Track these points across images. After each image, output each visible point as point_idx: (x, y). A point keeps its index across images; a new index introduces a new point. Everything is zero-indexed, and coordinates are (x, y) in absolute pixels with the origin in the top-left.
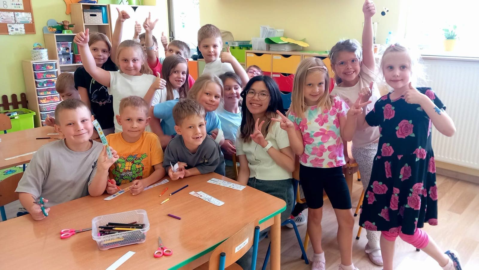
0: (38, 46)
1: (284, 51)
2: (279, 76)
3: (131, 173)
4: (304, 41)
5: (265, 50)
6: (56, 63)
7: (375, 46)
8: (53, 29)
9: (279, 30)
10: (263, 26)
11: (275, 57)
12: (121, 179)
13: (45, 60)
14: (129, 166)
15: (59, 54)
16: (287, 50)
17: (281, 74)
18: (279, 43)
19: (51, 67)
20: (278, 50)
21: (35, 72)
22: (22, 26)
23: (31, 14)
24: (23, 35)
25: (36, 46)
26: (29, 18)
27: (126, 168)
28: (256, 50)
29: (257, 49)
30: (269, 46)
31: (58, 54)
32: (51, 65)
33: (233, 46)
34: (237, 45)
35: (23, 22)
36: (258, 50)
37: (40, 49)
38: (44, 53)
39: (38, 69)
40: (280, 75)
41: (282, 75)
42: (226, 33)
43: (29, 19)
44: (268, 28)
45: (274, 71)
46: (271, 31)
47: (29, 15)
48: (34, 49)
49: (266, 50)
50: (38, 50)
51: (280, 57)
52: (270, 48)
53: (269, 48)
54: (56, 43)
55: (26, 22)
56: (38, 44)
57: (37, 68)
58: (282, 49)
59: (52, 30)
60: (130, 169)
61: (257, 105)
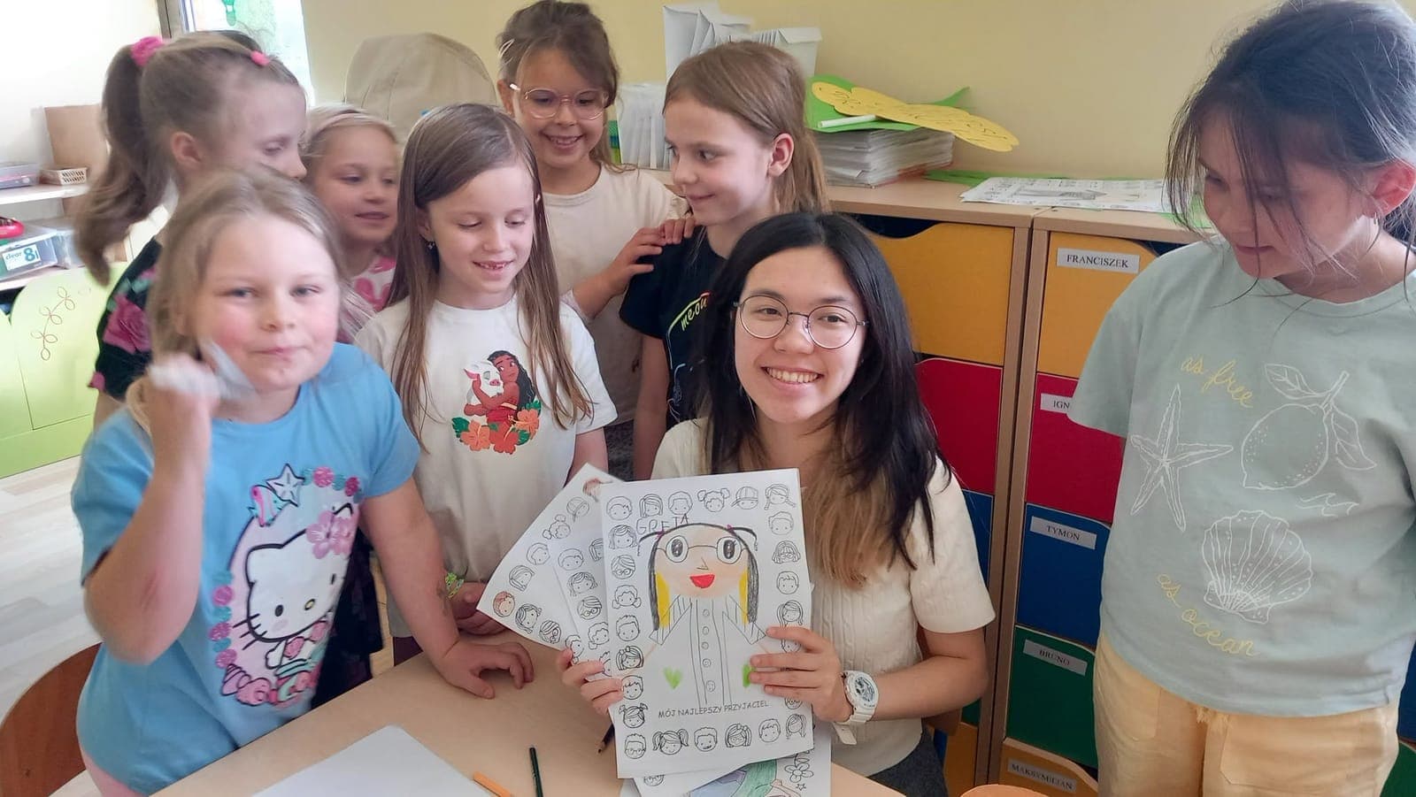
10: (682, 9)
61: (801, 379)
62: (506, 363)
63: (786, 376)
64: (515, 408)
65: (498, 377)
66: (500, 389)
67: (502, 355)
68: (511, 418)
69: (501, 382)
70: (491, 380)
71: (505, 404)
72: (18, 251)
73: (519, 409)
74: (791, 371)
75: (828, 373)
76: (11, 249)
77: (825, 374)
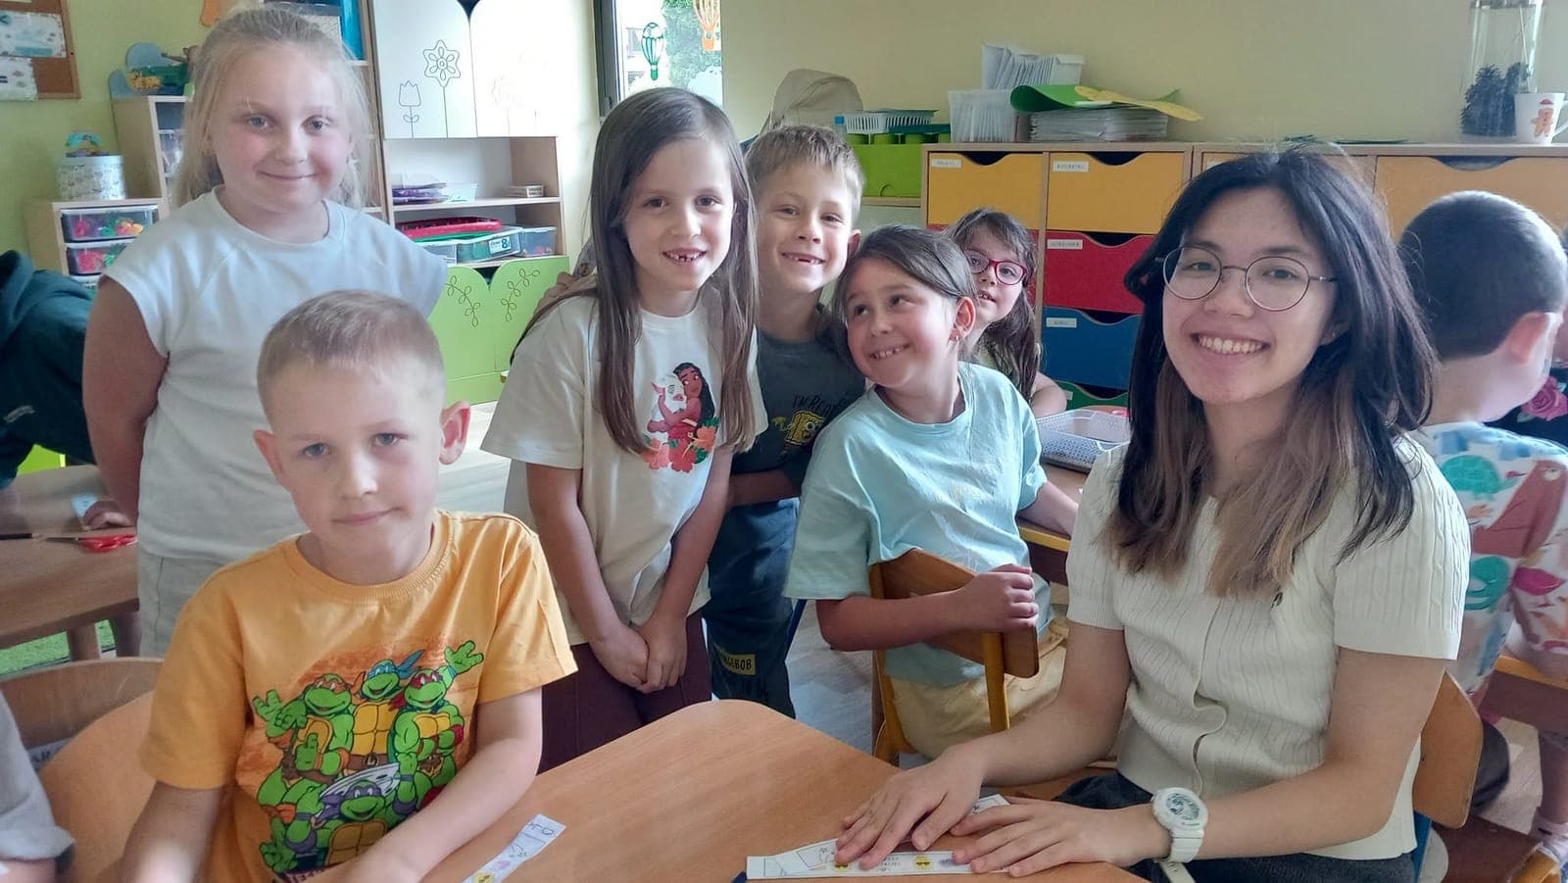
0: (87, 144)
1: (1097, 139)
2: (1077, 244)
3: (391, 770)
4: (1173, 98)
5: (1008, 142)
6: (156, 210)
7: (1544, 103)
8: (147, 78)
9: (1064, 59)
10: (994, 45)
11: (1060, 165)
12: (329, 819)
13: (112, 198)
14: (376, 731)
15: (166, 175)
16: (1110, 134)
17: (1086, 236)
18: (1079, 103)
19: (135, 225)
20: (1074, 137)
21: (72, 245)
22: (25, 67)
23: (59, 19)
24: (26, 101)
25: (77, 144)
26: (52, 35)
27: (362, 747)
28: (968, 141)
29: (972, 140)
30: (1029, 118)
31: (162, 176)
32: (137, 217)
33: (865, 132)
34: (879, 127)
35: (29, 49)
36: (976, 141)
37: (94, 154)
38: (110, 170)
39: (82, 232)
40: (1081, 242)
41: (1092, 240)
42: (832, 85)
43: (50, 40)
44: (1018, 52)
45: (1053, 226)
46: (1028, 62)
47: (50, 23)
48: (69, 155)
49: (1012, 138)
50: (81, 158)
51: (1085, 165)
52: (1031, 128)
53: (1025, 132)
54: (157, 132)
55: (38, 51)
56: (85, 138)
57: (79, 230)
58: (1089, 133)
59: (143, 82)
60: (381, 749)
61: (1237, 347)
62: (690, 376)
63: (1218, 344)
64: (695, 424)
65: (682, 392)
66: (683, 405)
67: (687, 368)
68: (691, 435)
69: (685, 398)
70: (675, 394)
71: (687, 421)
72: (497, 240)
73: (699, 426)
74: (1224, 339)
75: (1275, 341)
76: (494, 238)
77: (1273, 344)
